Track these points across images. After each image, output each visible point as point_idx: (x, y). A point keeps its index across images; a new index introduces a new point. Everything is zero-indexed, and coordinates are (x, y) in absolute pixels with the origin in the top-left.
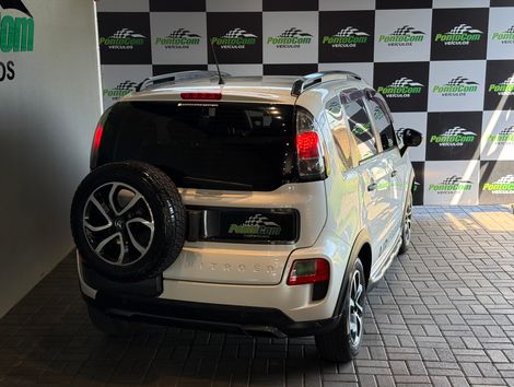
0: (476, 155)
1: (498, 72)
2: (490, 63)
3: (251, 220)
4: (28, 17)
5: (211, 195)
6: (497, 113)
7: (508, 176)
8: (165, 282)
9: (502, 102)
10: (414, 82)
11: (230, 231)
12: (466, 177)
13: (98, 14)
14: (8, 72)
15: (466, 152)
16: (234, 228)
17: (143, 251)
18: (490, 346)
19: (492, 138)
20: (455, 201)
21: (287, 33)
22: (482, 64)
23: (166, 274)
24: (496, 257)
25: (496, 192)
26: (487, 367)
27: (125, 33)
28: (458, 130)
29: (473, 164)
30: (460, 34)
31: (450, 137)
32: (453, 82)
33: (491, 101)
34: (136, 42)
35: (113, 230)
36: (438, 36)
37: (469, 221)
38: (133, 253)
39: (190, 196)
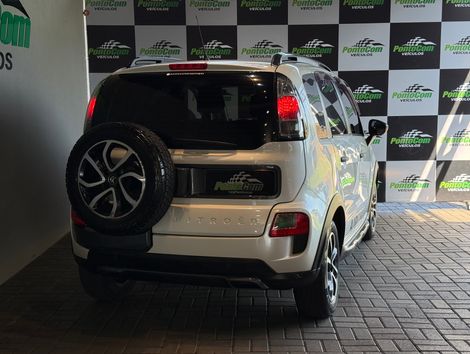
0: (433, 155)
1: (450, 80)
2: (443, 72)
3: (236, 177)
4: (25, 17)
5: (198, 154)
7: (462, 175)
8: (154, 237)
9: (455, 107)
10: (375, 89)
11: (216, 188)
12: (424, 176)
13: (88, 27)
14: (6, 62)
15: (423, 152)
16: (219, 185)
17: (135, 204)
18: (457, 306)
19: (446, 140)
20: (414, 198)
21: (259, 45)
22: (436, 72)
23: (155, 229)
25: (452, 190)
26: (456, 323)
27: (112, 44)
28: (415, 133)
29: (430, 163)
30: (416, 45)
31: (408, 139)
32: (410, 89)
33: (445, 106)
34: (122, 53)
35: (106, 185)
36: (396, 48)
37: (428, 216)
38: (124, 206)
39: (179, 156)
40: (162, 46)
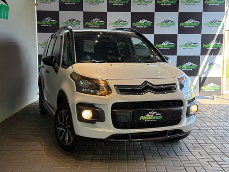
6: (207, 57)
7: (211, 84)
10: (171, 43)
21: (117, 21)
25: (206, 90)
27: (48, 19)
28: (190, 64)
31: (186, 66)
34: (53, 23)
36: (181, 24)
40: (72, 21)
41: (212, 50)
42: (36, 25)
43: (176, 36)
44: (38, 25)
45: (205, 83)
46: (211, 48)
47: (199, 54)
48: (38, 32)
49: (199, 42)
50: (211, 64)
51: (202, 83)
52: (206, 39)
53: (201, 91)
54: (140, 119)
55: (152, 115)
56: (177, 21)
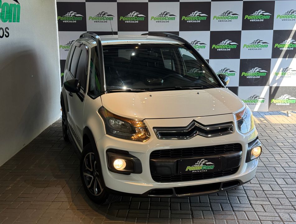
0: (267, 84)
2: (275, 32)
4: (17, 4)
6: (280, 60)
7: (285, 95)
9: (283, 54)
10: (233, 42)
12: (262, 96)
13: (57, 3)
15: (262, 81)
20: (256, 109)
21: (162, 14)
22: (271, 32)
24: (275, 139)
25: (278, 104)
27: (72, 14)
28: (257, 69)
29: (266, 88)
30: (258, 15)
32: (254, 42)
33: (276, 53)
34: (78, 19)
36: (246, 16)
37: (262, 119)
40: (102, 15)
41: (287, 51)
42: (57, 22)
43: (239, 33)
44: (59, 21)
45: (277, 94)
46: (285, 49)
47: (269, 56)
48: (59, 30)
49: (270, 41)
50: (285, 70)
51: (273, 94)
52: (280, 36)
53: (271, 105)
54: (187, 170)
55: (202, 165)
56: (240, 13)
